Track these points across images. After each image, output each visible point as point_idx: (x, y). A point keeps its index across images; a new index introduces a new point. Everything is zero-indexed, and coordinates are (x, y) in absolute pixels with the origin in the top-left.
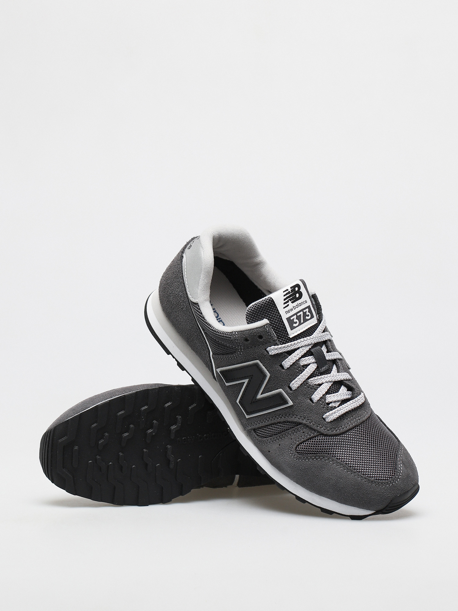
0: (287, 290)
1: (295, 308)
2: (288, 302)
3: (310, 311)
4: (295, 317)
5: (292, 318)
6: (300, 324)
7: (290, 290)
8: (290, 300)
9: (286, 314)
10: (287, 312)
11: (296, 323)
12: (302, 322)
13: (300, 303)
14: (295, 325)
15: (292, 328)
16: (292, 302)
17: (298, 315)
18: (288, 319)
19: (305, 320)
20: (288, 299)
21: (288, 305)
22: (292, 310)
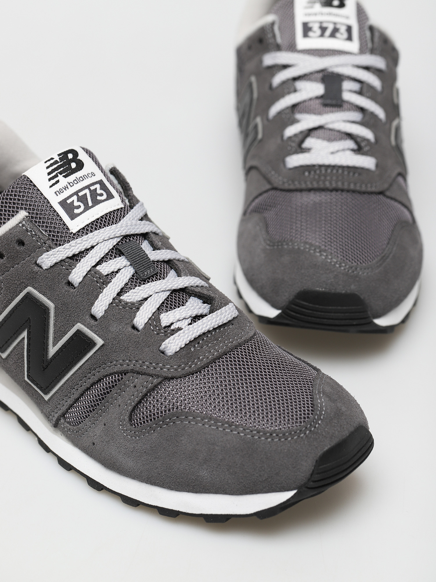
0: (52, 159)
1: (71, 184)
2: (56, 176)
3: (103, 187)
4: (75, 198)
5: (69, 201)
6: (87, 208)
7: (57, 158)
8: (61, 173)
9: (57, 195)
10: (57, 193)
11: (79, 207)
12: (90, 204)
13: (81, 177)
14: (76, 211)
15: (73, 216)
16: (65, 177)
17: (80, 194)
18: (63, 203)
19: (96, 202)
20: (56, 172)
21: (58, 182)
22: (68, 187)
